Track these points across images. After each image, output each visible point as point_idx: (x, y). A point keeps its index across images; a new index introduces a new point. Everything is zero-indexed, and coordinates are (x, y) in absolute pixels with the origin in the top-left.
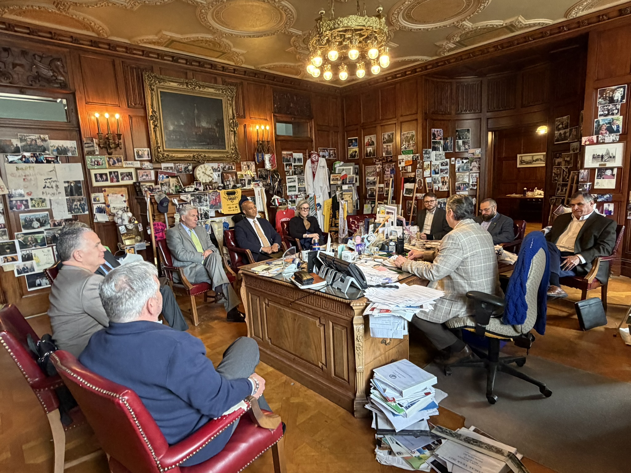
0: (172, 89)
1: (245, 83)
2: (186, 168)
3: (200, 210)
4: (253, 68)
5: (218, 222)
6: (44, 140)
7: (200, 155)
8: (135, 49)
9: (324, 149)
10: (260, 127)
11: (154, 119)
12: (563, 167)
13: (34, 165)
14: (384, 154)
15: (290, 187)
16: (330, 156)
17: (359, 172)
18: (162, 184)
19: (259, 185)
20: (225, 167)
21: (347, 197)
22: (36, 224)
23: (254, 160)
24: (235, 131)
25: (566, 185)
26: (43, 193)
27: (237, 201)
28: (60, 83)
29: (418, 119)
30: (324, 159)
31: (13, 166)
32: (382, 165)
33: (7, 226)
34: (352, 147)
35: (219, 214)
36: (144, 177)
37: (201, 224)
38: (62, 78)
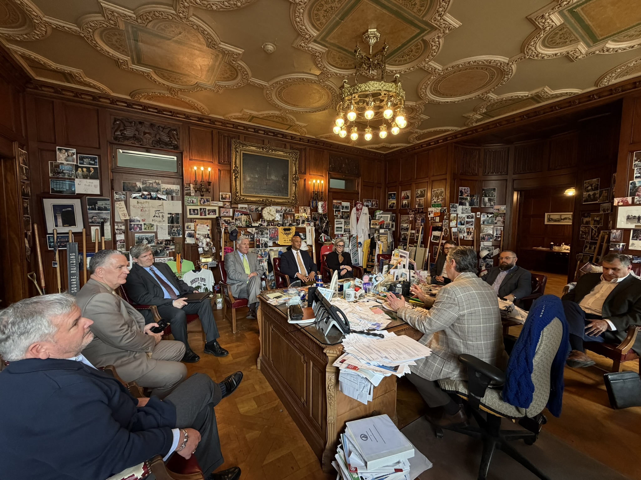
0: (252, 152)
1: (308, 148)
2: (256, 209)
3: (262, 240)
4: (314, 137)
5: (275, 251)
6: (158, 184)
7: (268, 200)
8: (227, 123)
9: (368, 200)
10: (316, 181)
11: (236, 172)
12: (592, 226)
13: (149, 200)
14: (417, 206)
15: (337, 228)
16: (372, 205)
17: (395, 220)
18: (236, 219)
19: (310, 225)
20: (287, 210)
21: (383, 238)
22: (145, 242)
23: (310, 206)
24: (296, 184)
25: (596, 243)
26: (153, 220)
27: (291, 236)
28: (174, 146)
29: (447, 178)
30: (367, 208)
31: (136, 200)
32: (415, 215)
33: (125, 241)
34: (391, 199)
35: (276, 245)
36: (225, 214)
37: (261, 251)
38: (176, 143)
